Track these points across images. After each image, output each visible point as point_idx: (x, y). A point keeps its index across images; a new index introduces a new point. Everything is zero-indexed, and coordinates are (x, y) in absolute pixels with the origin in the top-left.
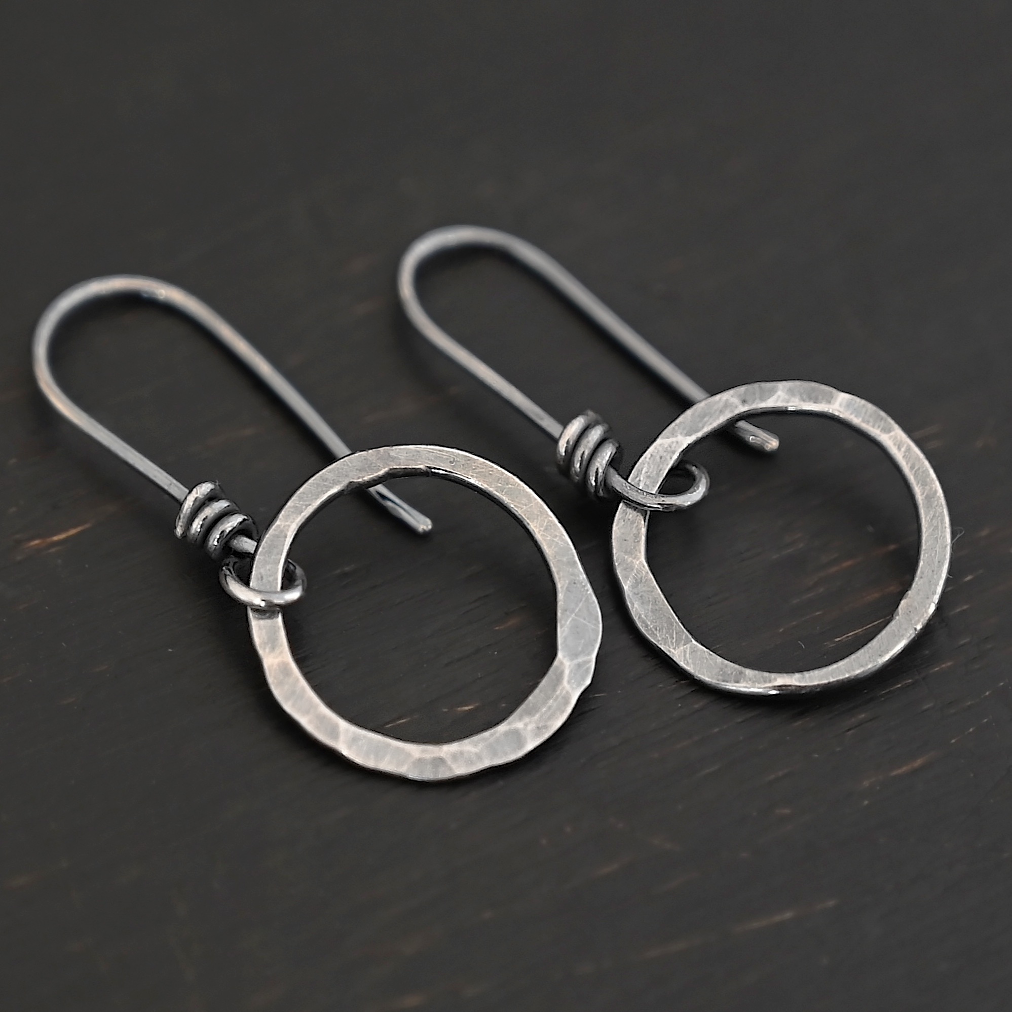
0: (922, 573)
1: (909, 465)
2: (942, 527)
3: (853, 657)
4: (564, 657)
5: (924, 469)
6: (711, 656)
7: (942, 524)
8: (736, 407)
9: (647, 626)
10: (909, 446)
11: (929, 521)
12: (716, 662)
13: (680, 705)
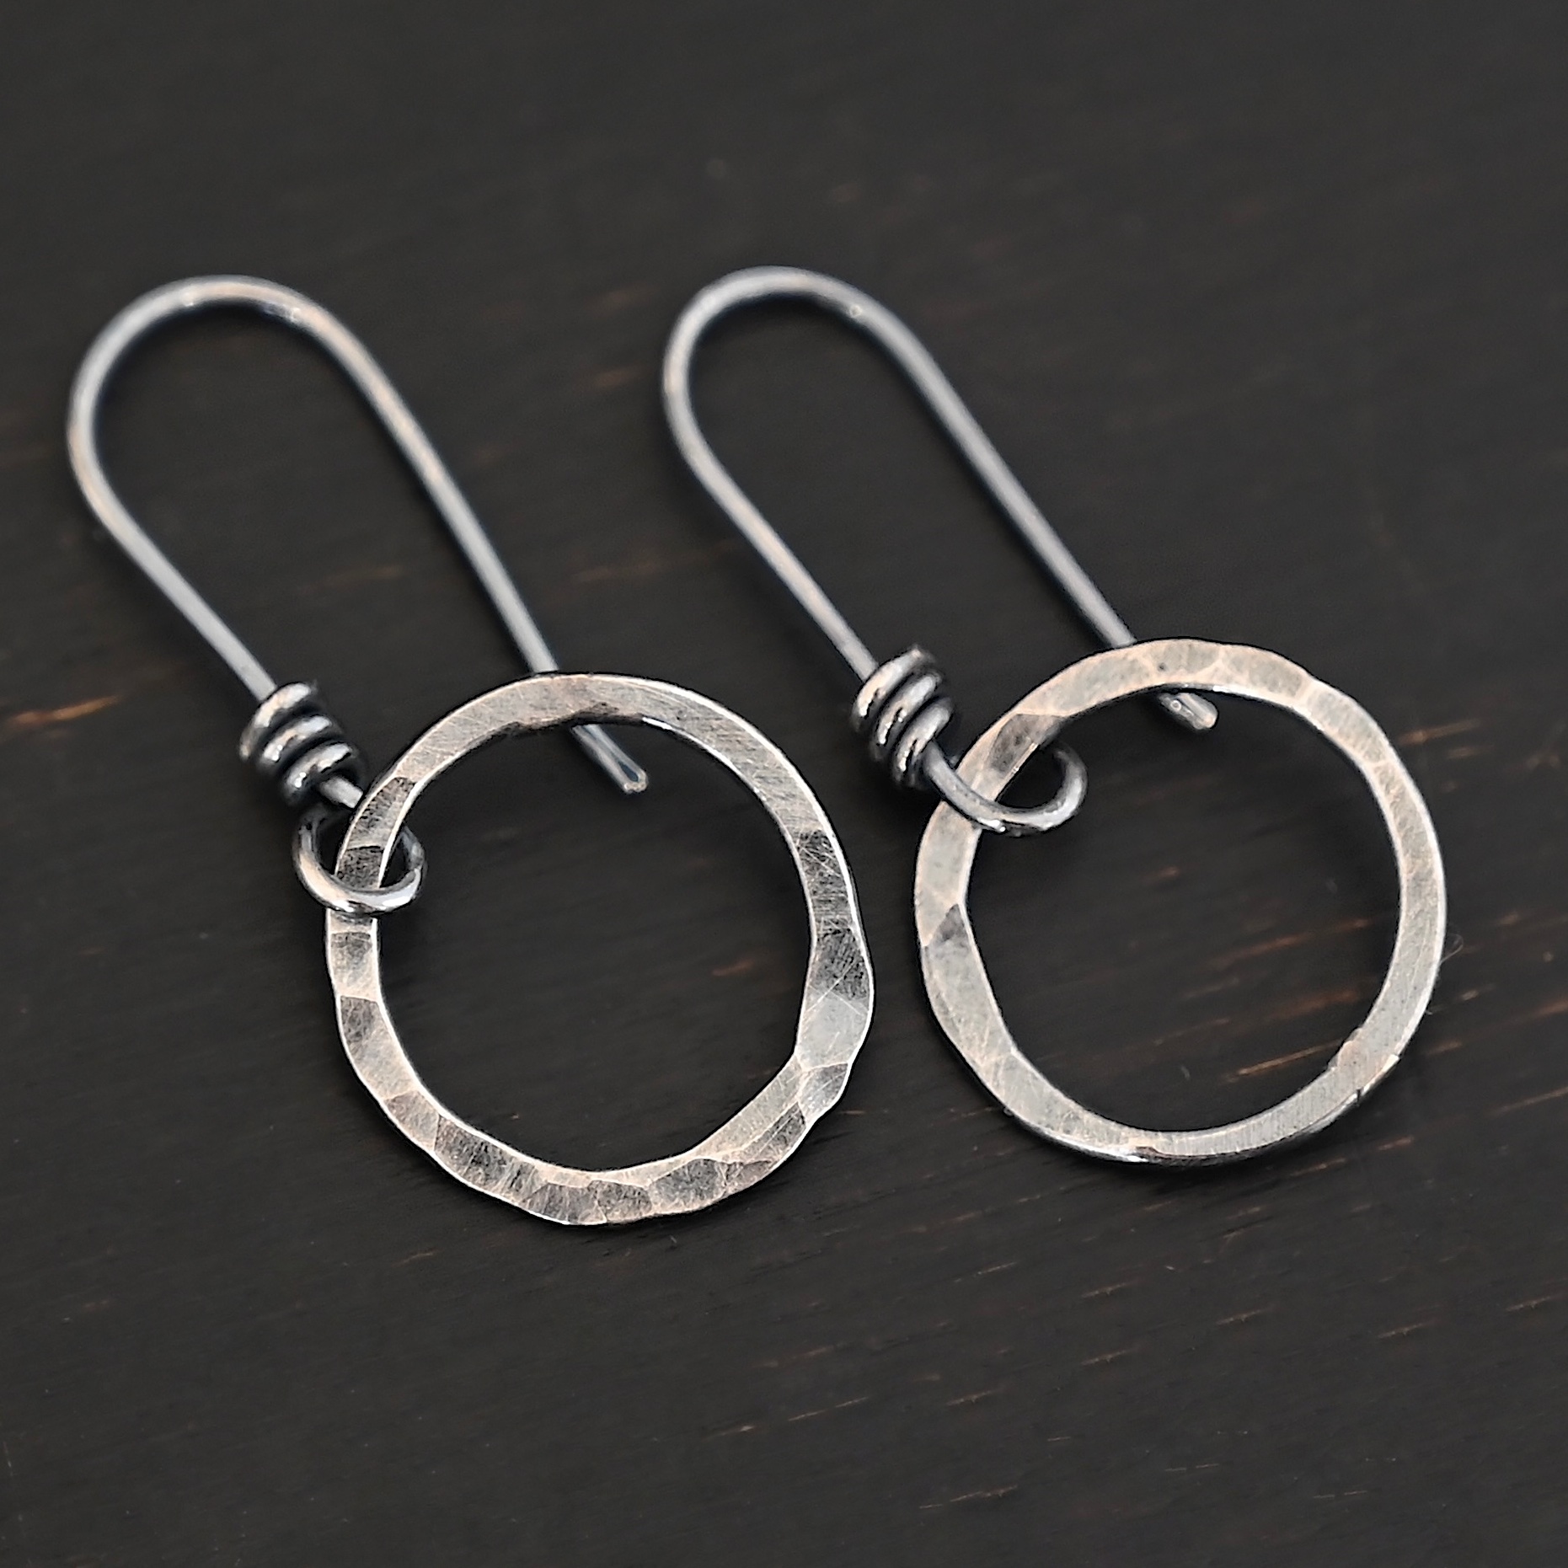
0: (1386, 1001)
1: (1398, 820)
2: (1431, 930)
3: (1253, 1121)
4: (803, 1057)
5: (1421, 830)
6: (1035, 1081)
7: (1431, 925)
8: (1147, 675)
9: (946, 1012)
10: (1403, 788)
11: (1413, 917)
12: (1042, 1092)
13: (976, 1148)
